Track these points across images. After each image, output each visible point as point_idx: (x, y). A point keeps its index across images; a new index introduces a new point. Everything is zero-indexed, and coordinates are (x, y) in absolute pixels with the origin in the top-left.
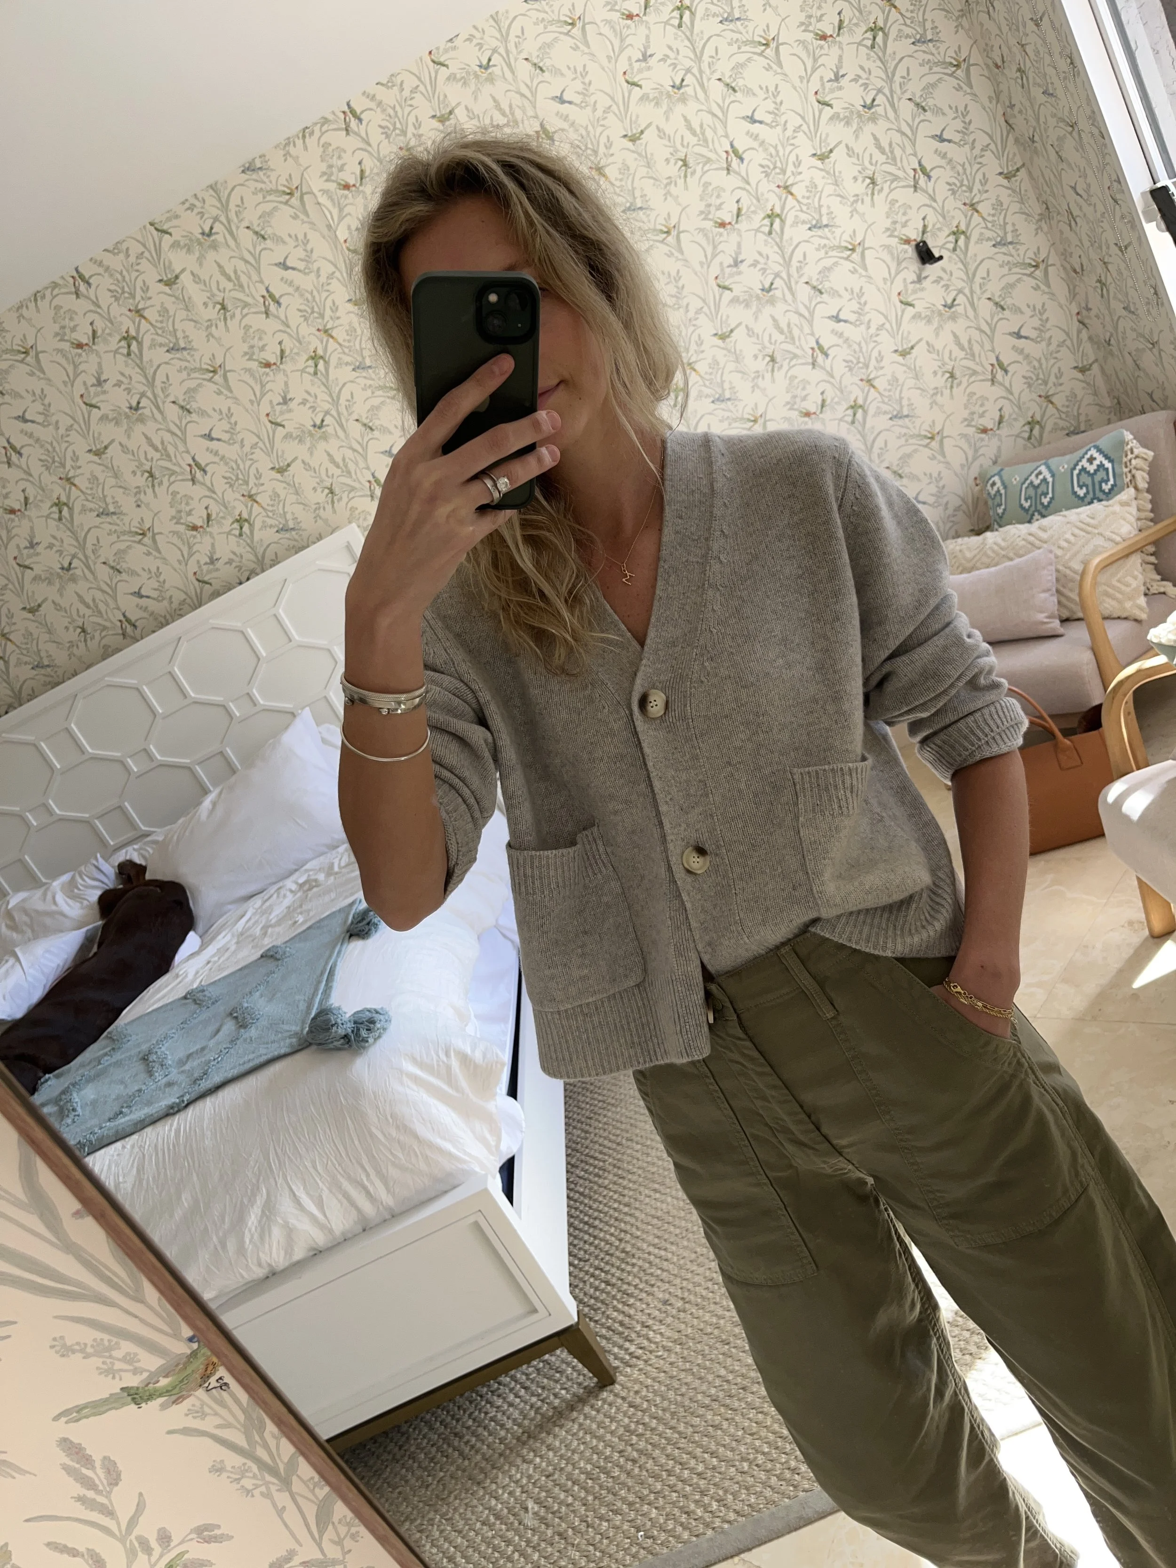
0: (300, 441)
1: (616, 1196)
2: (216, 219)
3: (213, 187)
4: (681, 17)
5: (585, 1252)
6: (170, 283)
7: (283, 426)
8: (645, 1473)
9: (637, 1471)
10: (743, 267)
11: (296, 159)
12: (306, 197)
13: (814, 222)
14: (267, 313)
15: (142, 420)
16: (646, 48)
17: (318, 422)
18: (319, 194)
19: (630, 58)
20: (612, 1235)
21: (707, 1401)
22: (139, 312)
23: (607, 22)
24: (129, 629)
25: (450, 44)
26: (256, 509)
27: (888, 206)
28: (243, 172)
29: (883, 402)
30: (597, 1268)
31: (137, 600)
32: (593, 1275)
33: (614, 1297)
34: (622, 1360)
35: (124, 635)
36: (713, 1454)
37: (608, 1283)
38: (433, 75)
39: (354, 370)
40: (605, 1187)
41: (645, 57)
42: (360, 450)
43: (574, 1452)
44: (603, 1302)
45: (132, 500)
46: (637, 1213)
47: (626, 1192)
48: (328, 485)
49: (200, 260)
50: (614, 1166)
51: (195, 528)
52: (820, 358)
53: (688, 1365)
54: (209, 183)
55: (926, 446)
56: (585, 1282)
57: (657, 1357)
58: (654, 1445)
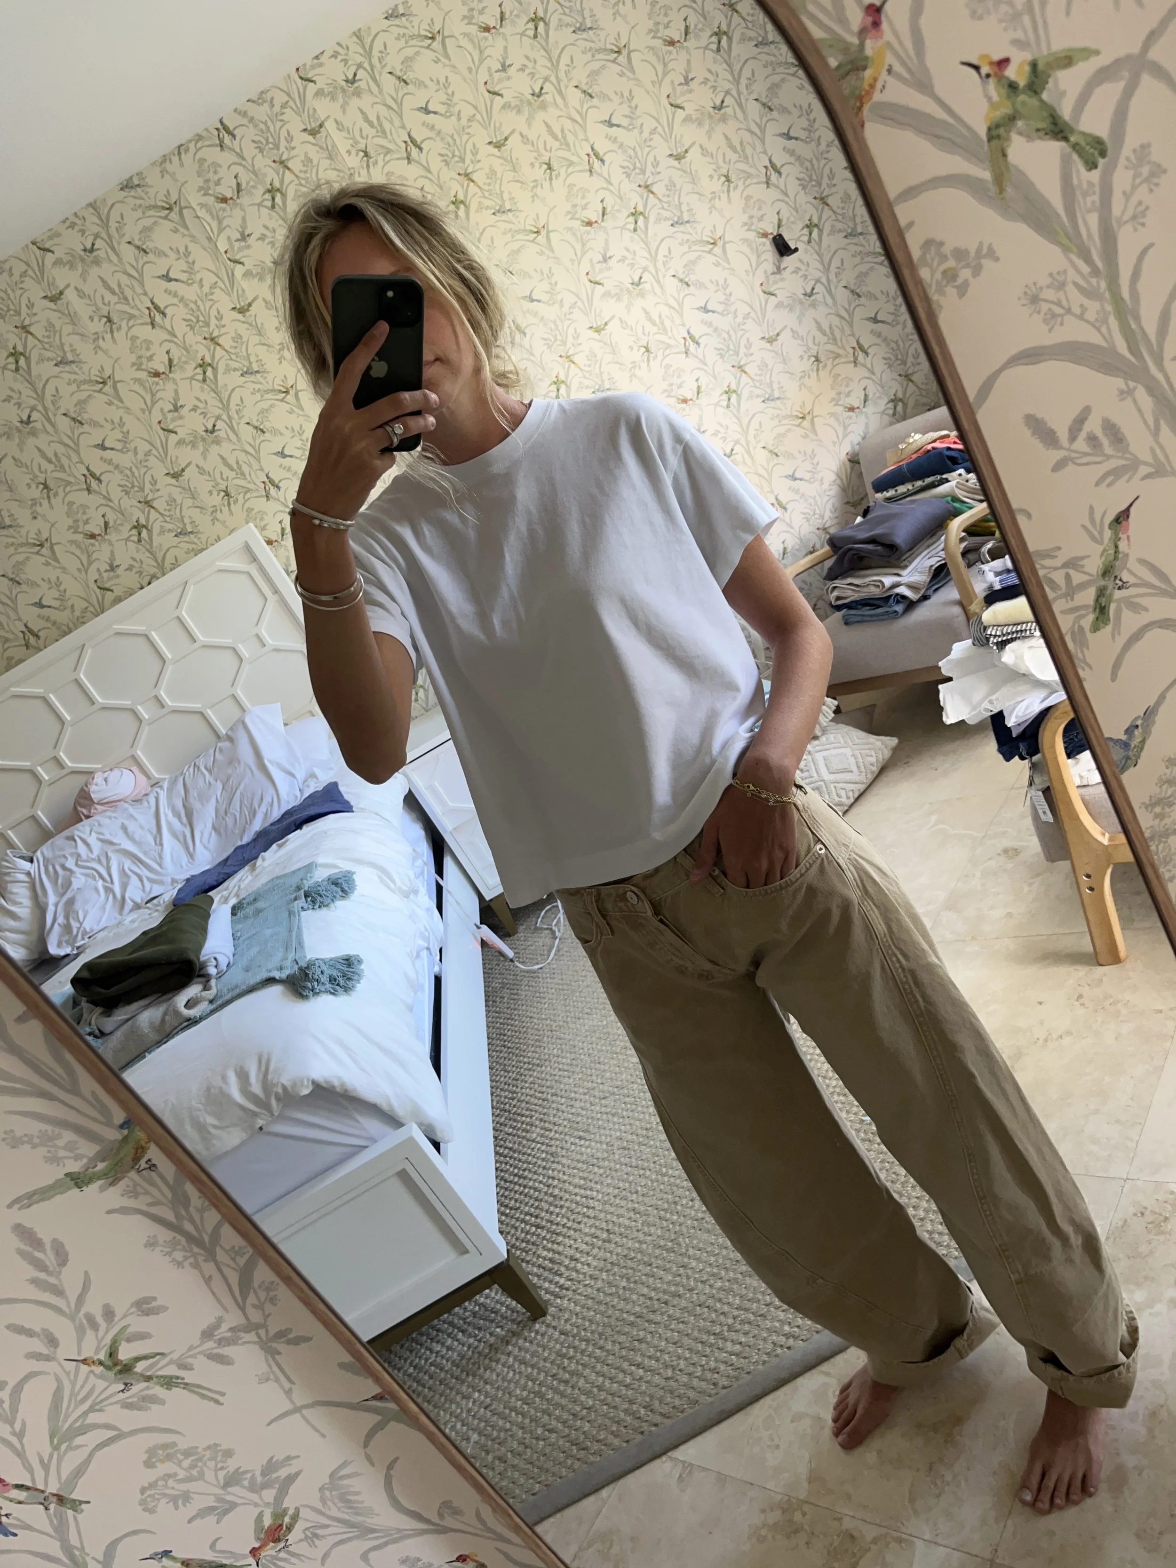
0: (193, 446)
1: (543, 1148)
2: (97, 236)
3: (92, 205)
4: (536, 28)
5: (516, 1201)
6: (55, 298)
7: (176, 433)
8: (577, 1391)
9: (569, 1390)
10: (612, 263)
11: (173, 175)
12: (185, 211)
13: (676, 219)
14: (153, 325)
15: (33, 433)
16: (505, 58)
17: (210, 427)
18: (197, 208)
19: (489, 69)
20: (541, 1182)
21: (632, 1318)
22: (25, 329)
23: (465, 35)
24: (32, 640)
25: (316, 61)
26: (153, 514)
27: (744, 201)
28: (122, 189)
29: (755, 386)
30: (526, 1214)
31: (37, 610)
32: (523, 1221)
33: (544, 1238)
34: (552, 1293)
35: (27, 646)
36: (638, 1366)
37: (538, 1227)
38: (301, 91)
39: (242, 375)
40: (533, 1141)
41: (504, 68)
42: (253, 452)
43: (510, 1382)
44: (533, 1244)
45: (27, 513)
46: (564, 1161)
47: (553, 1142)
48: (224, 488)
49: (84, 276)
50: (541, 1120)
51: (93, 536)
52: (692, 347)
53: (614, 1290)
54: (88, 202)
55: (799, 426)
56: (516, 1228)
57: (586, 1286)
58: (584, 1366)
